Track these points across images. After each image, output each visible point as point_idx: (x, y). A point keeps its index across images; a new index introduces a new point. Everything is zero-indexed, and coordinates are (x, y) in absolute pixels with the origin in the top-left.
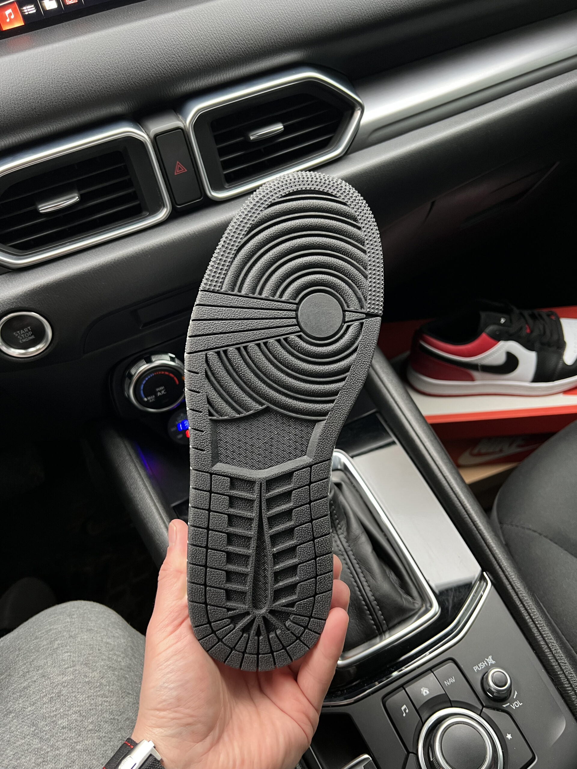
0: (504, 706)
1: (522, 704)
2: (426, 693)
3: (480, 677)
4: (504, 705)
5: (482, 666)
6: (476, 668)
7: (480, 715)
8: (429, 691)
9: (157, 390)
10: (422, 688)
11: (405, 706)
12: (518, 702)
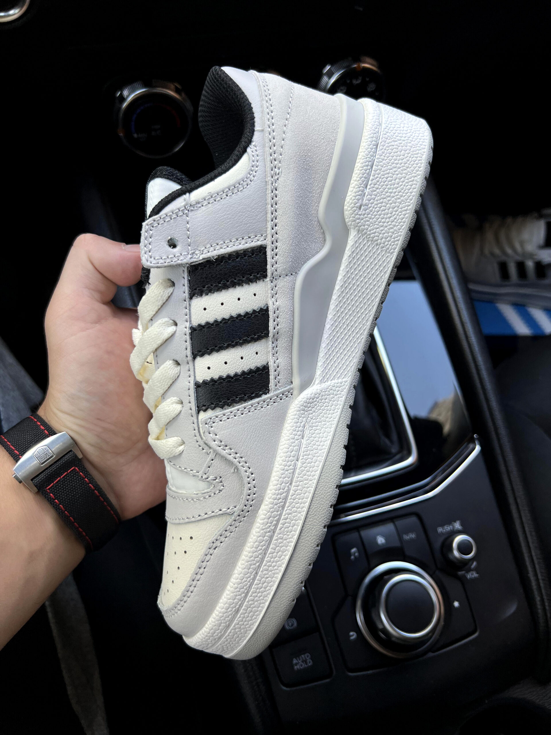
0: (460, 573)
1: (477, 575)
2: (381, 541)
3: (441, 540)
4: (460, 571)
5: (448, 528)
6: (440, 530)
7: (431, 576)
8: (386, 540)
9: (152, 127)
10: (378, 534)
11: (354, 550)
12: (474, 572)
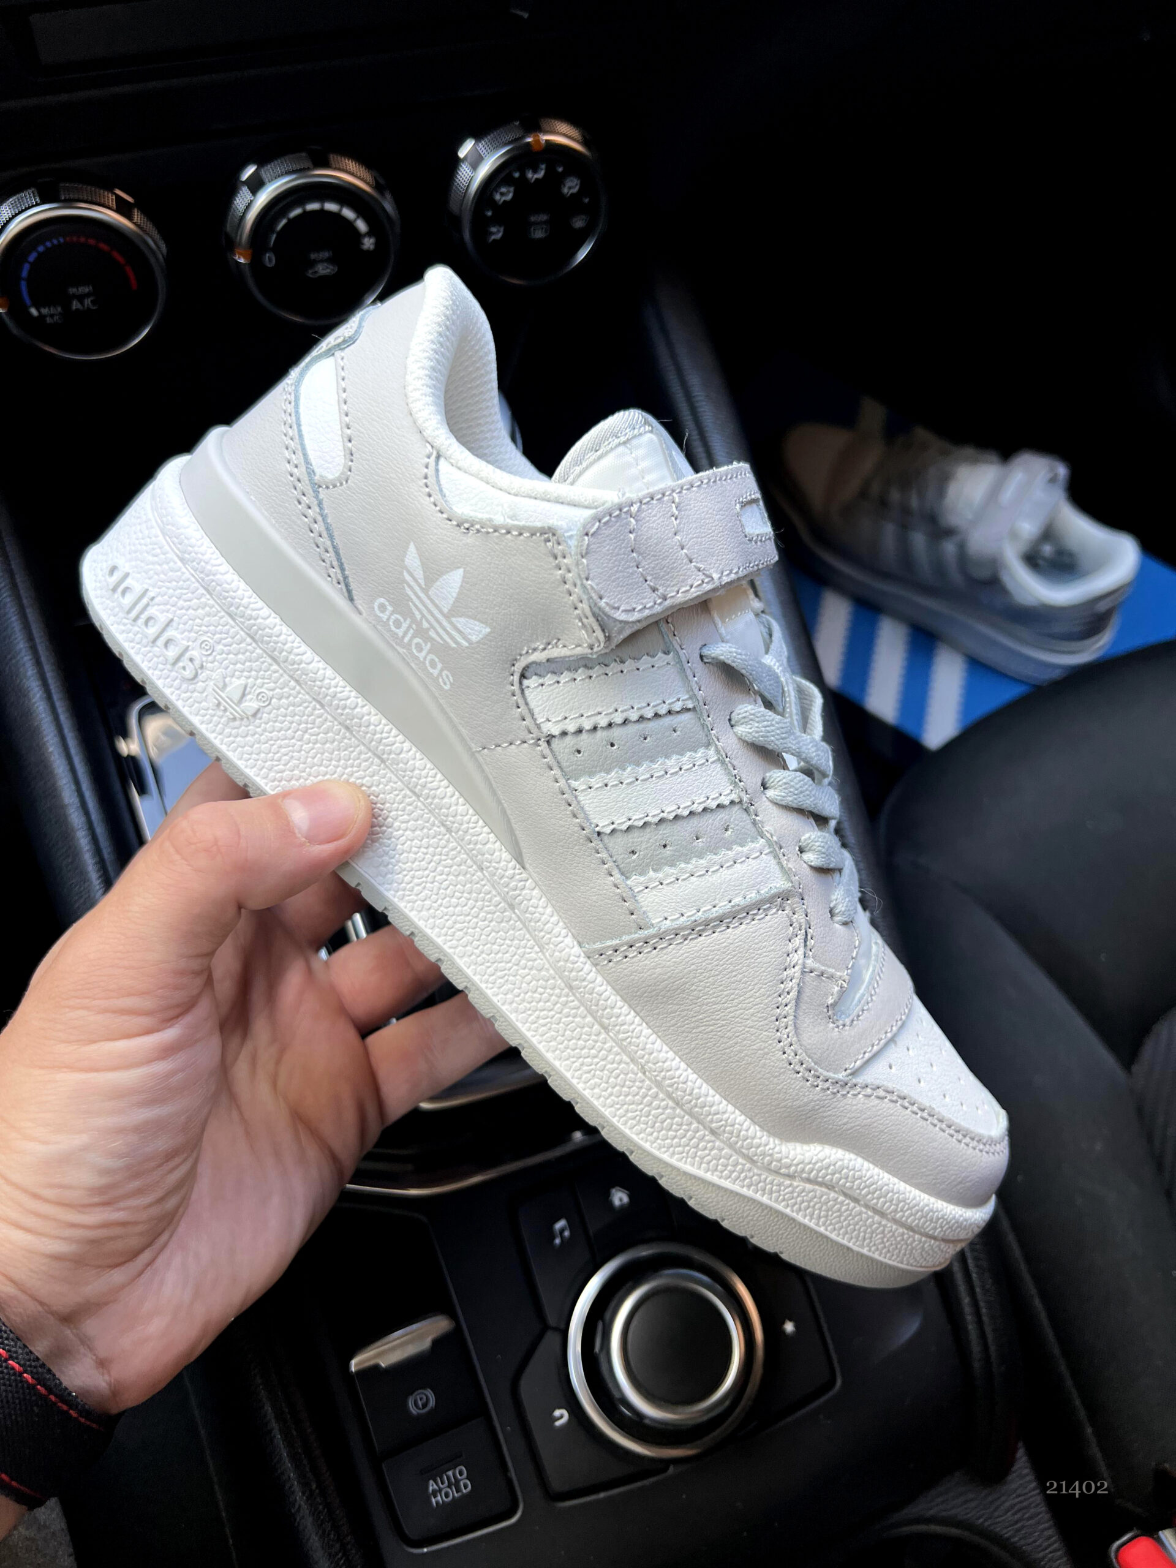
2: (621, 1200)
8: (630, 1197)
9: (72, 290)
11: (560, 1224)
